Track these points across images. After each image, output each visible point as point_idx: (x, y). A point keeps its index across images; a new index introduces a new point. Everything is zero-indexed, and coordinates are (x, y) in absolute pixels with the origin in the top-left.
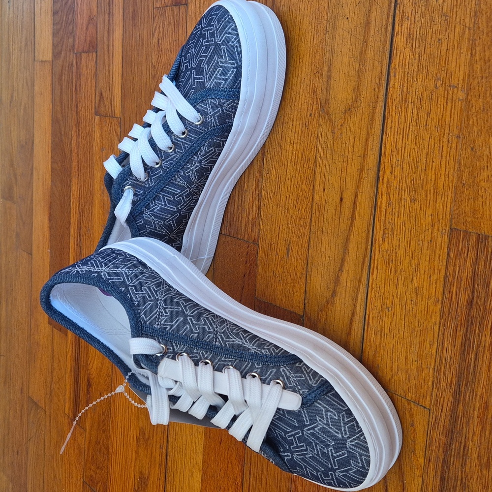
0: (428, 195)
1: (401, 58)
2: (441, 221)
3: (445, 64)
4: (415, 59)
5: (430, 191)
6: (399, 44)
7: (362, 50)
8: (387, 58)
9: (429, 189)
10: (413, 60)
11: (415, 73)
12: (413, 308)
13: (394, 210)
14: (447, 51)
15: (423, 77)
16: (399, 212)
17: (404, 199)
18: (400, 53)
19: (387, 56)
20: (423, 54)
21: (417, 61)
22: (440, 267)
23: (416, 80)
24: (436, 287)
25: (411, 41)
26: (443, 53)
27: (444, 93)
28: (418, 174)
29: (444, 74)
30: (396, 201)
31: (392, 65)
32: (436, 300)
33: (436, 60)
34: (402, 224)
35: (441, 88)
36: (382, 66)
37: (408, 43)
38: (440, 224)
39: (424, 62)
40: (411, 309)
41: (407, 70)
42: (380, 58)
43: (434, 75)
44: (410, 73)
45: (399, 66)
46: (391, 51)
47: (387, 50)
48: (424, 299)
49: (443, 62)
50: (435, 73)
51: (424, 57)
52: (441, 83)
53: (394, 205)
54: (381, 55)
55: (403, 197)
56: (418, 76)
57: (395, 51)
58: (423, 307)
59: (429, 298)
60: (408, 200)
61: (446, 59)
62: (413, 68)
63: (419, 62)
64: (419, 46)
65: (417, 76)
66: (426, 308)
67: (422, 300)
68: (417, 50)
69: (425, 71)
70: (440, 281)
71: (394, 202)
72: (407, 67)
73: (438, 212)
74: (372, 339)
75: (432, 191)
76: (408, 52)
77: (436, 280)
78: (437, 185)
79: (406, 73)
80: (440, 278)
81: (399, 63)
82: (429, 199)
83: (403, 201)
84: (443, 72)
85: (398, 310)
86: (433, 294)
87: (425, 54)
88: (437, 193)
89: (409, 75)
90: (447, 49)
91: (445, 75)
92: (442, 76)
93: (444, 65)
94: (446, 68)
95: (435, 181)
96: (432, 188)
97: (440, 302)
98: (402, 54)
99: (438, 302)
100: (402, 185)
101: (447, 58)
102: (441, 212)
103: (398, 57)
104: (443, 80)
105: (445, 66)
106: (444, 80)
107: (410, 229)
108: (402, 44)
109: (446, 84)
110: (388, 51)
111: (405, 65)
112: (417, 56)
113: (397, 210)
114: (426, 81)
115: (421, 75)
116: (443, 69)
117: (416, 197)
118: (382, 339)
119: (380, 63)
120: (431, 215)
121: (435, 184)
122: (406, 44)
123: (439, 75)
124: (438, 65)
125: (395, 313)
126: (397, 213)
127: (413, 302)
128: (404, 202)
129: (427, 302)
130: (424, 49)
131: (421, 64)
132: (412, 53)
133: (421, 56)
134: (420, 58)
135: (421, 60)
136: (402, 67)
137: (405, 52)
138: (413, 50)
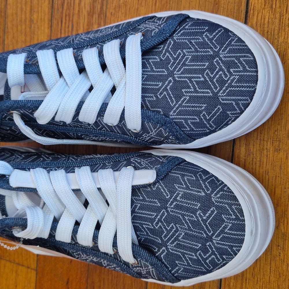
1: (259, 18)
4: (276, 19)
6: (256, 5)
8: (242, 18)
10: (273, 19)
11: (276, 31)
13: (254, 160)
16: (260, 161)
17: (267, 149)
18: (258, 14)
20: (285, 13)
21: (277, 21)
23: (277, 37)
25: (271, 2)
28: (283, 125)
30: (256, 151)
34: (264, 172)
37: (267, 4)
39: (287, 22)
41: (266, 29)
44: (270, 31)
45: (257, 25)
46: (247, 12)
53: (255, 155)
55: (265, 147)
56: (280, 34)
57: (252, 12)
60: (271, 149)
62: (273, 27)
63: (280, 20)
64: (280, 7)
65: (278, 34)
68: (278, 10)
71: (255, 152)
72: (266, 26)
74: (232, 284)
76: (267, 13)
79: (266, 31)
81: (257, 23)
83: (265, 151)
87: (287, 15)
89: (269, 33)
98: (260, 14)
100: (264, 136)
103: (255, 17)
107: (274, 178)
108: (260, 5)
110: (244, 12)
111: (264, 24)
112: (278, 15)
113: (258, 159)
115: (283, 33)
118: (244, 284)
122: (265, 5)
126: (258, 163)
128: (267, 152)
130: (286, 8)
131: (282, 22)
132: (272, 13)
133: (283, 16)
134: (282, 17)
135: (283, 19)
136: (260, 26)
137: (263, 12)
138: (273, 10)
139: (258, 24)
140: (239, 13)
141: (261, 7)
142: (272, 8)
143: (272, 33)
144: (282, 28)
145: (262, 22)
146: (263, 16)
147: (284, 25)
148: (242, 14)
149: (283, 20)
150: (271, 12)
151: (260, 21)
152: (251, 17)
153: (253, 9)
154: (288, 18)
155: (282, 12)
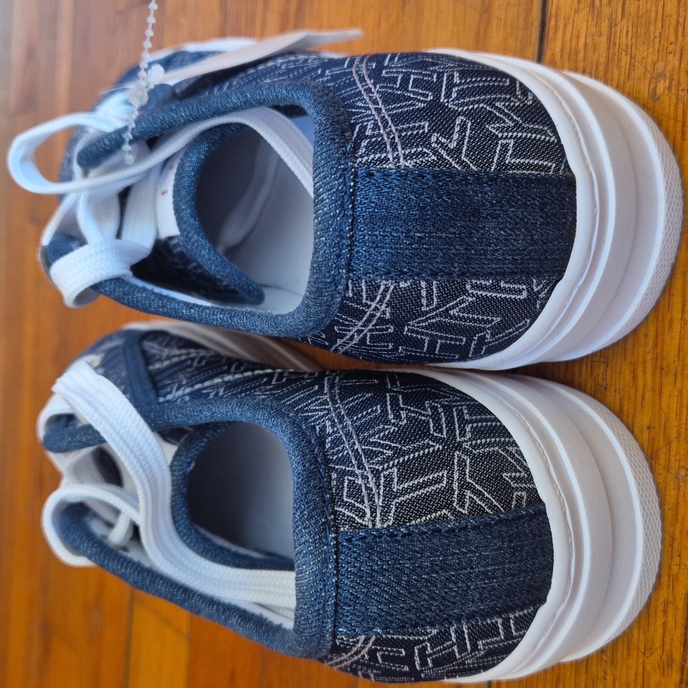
0: (640, 375)
1: (568, 37)
2: (674, 445)
3: (677, 35)
4: (601, 35)
5: (644, 363)
6: (561, 3)
8: (533, 40)
9: (641, 360)
10: (596, 37)
11: (601, 69)
12: (605, 673)
15: (619, 74)
18: (565, 25)
20: (620, 18)
21: (604, 39)
22: (675, 568)
24: (664, 624)
29: (673, 61)
32: (665, 658)
33: (652, 28)
35: (667, 98)
38: (673, 453)
39: (624, 40)
40: (601, 674)
41: (580, 65)
43: (649, 68)
44: (588, 69)
45: (562, 56)
48: (634, 653)
49: (672, 31)
50: (650, 60)
51: (623, 25)
52: (667, 85)
56: (609, 75)
57: (553, 22)
58: (632, 673)
59: (648, 651)
61: (678, 22)
62: (595, 58)
63: (609, 39)
64: (610, 2)
65: (605, 75)
66: (640, 679)
67: (629, 655)
68: (606, 11)
69: (625, 60)
70: (676, 608)
72: (581, 56)
73: (667, 420)
75: (649, 364)
76: (582, 22)
77: (666, 604)
78: (662, 350)
80: (674, 599)
82: (640, 384)
84: (670, 56)
85: (568, 673)
86: (658, 643)
87: (625, 22)
88: (662, 369)
91: (677, 65)
92: (669, 67)
93: (672, 39)
94: (679, 44)
95: (657, 336)
96: (649, 357)
97: (676, 666)
98: (569, 27)
99: (670, 665)
101: (681, 20)
102: (673, 423)
104: (671, 75)
105: (677, 40)
106: (675, 77)
108: (569, 2)
109: (679, 85)
110: (537, 24)
112: (605, 26)
115: (616, 72)
116: (671, 48)
117: (608, 381)
120: (649, 428)
121: (656, 346)
122: (578, 2)
123: (660, 65)
124: (657, 40)
125: (561, 681)
127: (605, 657)
129: (641, 661)
130: (621, 5)
131: (614, 43)
132: (593, 20)
133: (616, 25)
134: (613, 29)
135: (616, 33)
136: (569, 58)
137: (576, 18)
138: (596, 11)
139: (565, 52)
141: (571, 9)
144: (613, 58)
145: (573, 45)
146: (574, 31)
147: (617, 50)
148: (534, 30)
149: (615, 36)
150: (590, 18)
151: (568, 44)
152: (550, 36)
153: (556, 16)
154: (625, 31)
155: (614, 16)
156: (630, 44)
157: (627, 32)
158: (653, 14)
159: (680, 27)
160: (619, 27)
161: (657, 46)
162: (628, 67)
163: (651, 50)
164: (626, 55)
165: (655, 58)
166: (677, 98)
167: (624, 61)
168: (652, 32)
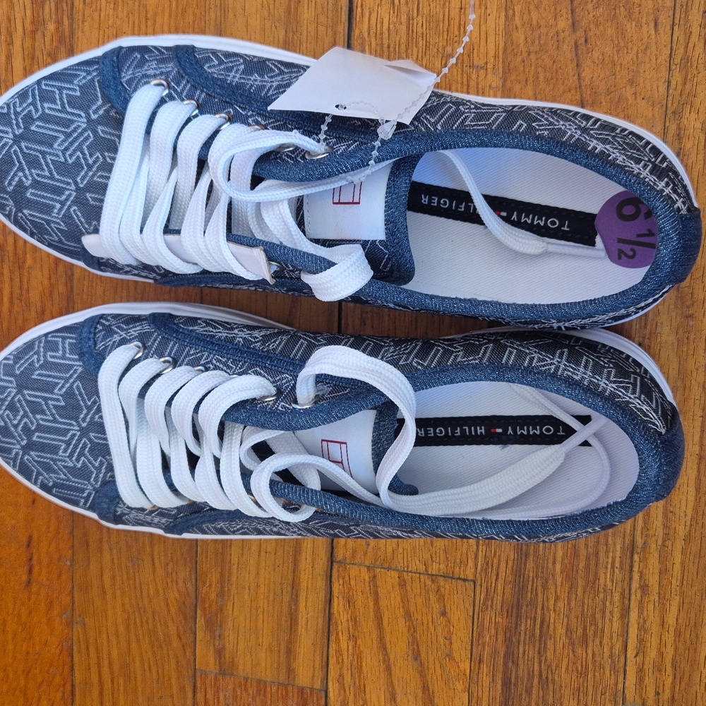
4: (401, 24)
7: (289, 7)
8: (343, 20)
10: (397, 25)
11: (403, 46)
14: (460, 12)
15: (418, 52)
18: (370, 14)
19: (345, 17)
20: (415, 15)
21: (404, 27)
26: (455, 13)
27: (462, 78)
31: (356, 33)
35: (455, 71)
36: (335, 34)
39: (420, 30)
41: (386, 42)
42: (330, 20)
43: (440, 50)
44: (392, 45)
45: (369, 34)
46: (351, 10)
47: (344, 8)
49: (456, 29)
50: (441, 44)
51: (419, 20)
54: (330, 16)
56: (410, 51)
57: (359, 9)
61: (460, 24)
62: (398, 39)
63: (408, 27)
65: (406, 51)
68: (404, 9)
72: (386, 36)
76: (385, 12)
79: (386, 46)
81: (369, 30)
87: (420, 17)
89: (392, 49)
90: (461, 9)
93: (456, 33)
101: (462, 23)
103: (366, 19)
106: (460, 57)
109: (463, 63)
111: (382, 34)
112: (404, 18)
114: (425, 59)
115: (415, 49)
116: (456, 39)
119: (330, 30)
123: (448, 49)
124: (445, 33)
130: (416, 6)
131: (413, 31)
134: (411, 22)
135: (413, 25)
136: (376, 36)
137: (379, 10)
138: (396, 8)
139: (371, 31)
140: (337, 11)
142: (394, 4)
143: (397, 49)
144: (412, 41)
145: (378, 29)
146: (379, 19)
147: (415, 36)
148: (343, 13)
149: (413, 26)
150: (392, 11)
151: (374, 27)
152: (358, 19)
153: (362, 6)
154: (420, 24)
155: (411, 13)
156: (425, 33)
157: (422, 25)
158: (441, 17)
159: (462, 28)
160: (415, 20)
161: (445, 37)
162: (424, 47)
163: (441, 38)
164: (423, 39)
165: (445, 44)
166: (462, 71)
167: (421, 43)
168: (441, 26)
